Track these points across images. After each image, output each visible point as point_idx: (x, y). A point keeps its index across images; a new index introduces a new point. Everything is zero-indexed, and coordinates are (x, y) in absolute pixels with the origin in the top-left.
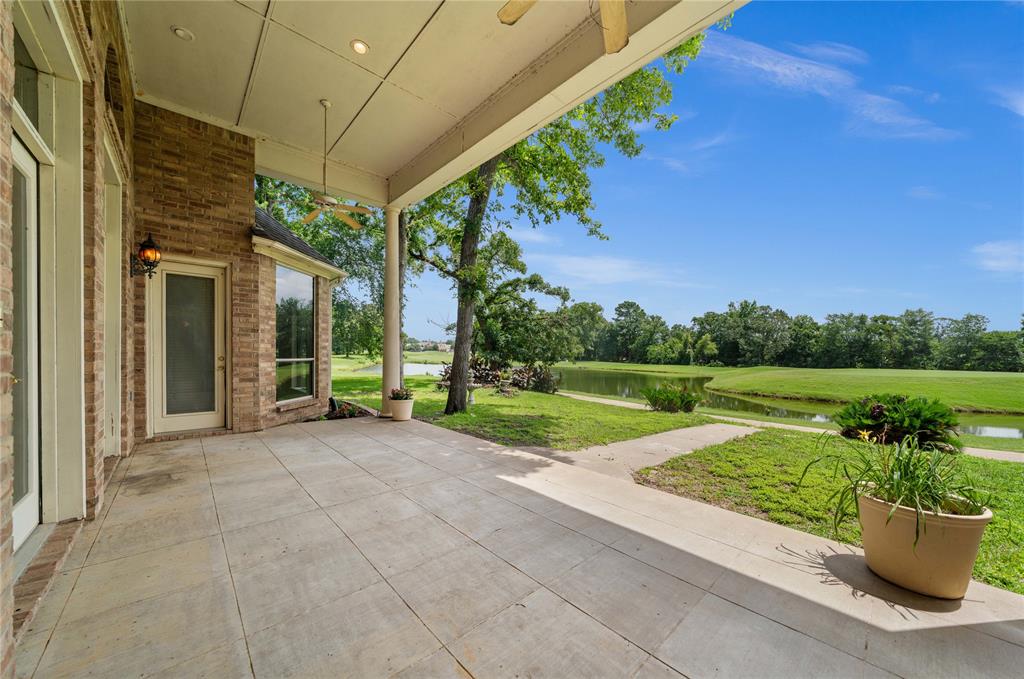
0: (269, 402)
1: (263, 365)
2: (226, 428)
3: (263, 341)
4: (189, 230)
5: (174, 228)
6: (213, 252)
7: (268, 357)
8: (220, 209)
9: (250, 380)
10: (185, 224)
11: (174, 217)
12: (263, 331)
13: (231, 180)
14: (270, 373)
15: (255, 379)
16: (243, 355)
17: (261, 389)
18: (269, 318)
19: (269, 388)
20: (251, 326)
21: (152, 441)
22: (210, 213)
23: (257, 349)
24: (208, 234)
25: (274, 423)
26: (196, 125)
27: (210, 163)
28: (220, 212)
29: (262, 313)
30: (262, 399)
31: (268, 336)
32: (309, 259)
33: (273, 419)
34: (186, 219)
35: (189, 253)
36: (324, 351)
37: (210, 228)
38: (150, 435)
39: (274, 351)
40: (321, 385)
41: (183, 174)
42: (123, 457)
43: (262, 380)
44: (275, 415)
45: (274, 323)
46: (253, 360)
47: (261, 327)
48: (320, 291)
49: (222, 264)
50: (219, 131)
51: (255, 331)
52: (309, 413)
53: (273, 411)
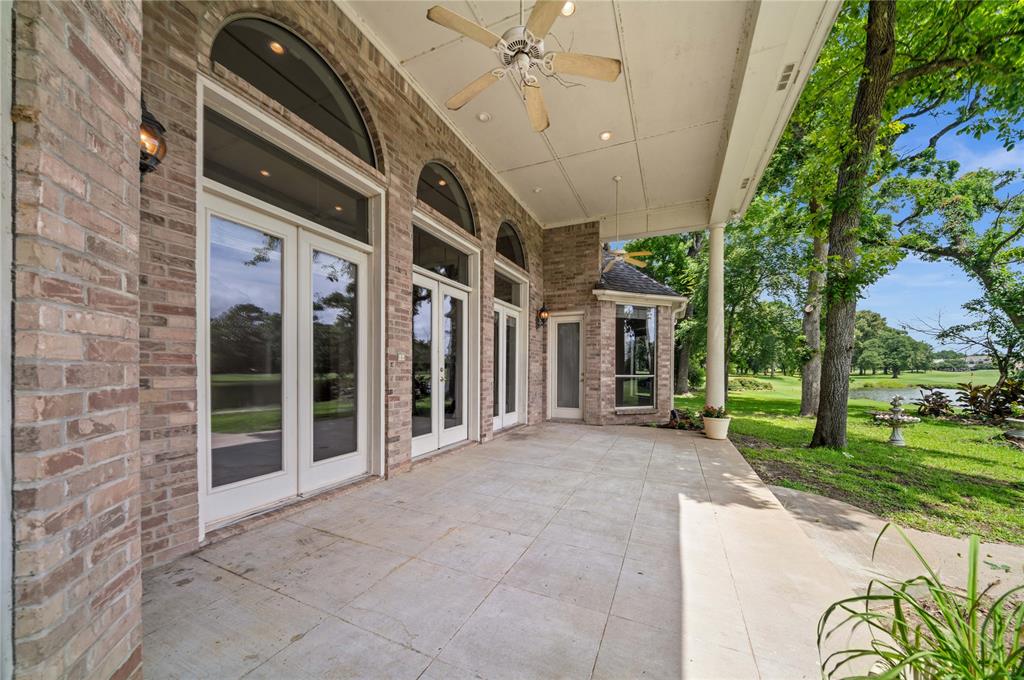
0: (608, 406)
1: (604, 379)
2: (582, 421)
3: (604, 362)
4: (565, 295)
5: (559, 296)
6: (577, 306)
7: (608, 374)
8: (580, 277)
9: (596, 389)
10: (563, 292)
11: (559, 289)
12: (604, 355)
13: (585, 256)
14: (609, 385)
15: (598, 389)
16: (591, 372)
17: (602, 396)
18: (609, 345)
19: (608, 396)
20: (596, 352)
21: (548, 421)
22: (575, 281)
23: (599, 367)
24: (573, 295)
25: (612, 422)
26: (568, 229)
27: (575, 250)
28: (580, 279)
29: (604, 342)
30: (603, 403)
31: (608, 358)
32: (638, 295)
33: (612, 419)
34: (563, 289)
35: (565, 309)
36: (665, 369)
37: (574, 291)
38: (549, 417)
39: (613, 369)
40: (660, 398)
41: (562, 262)
42: (528, 426)
43: (603, 389)
44: (613, 416)
45: (614, 348)
46: (597, 375)
47: (603, 352)
48: (660, 318)
49: (582, 312)
50: (579, 226)
51: (599, 355)
52: (645, 419)
53: (612, 413)
